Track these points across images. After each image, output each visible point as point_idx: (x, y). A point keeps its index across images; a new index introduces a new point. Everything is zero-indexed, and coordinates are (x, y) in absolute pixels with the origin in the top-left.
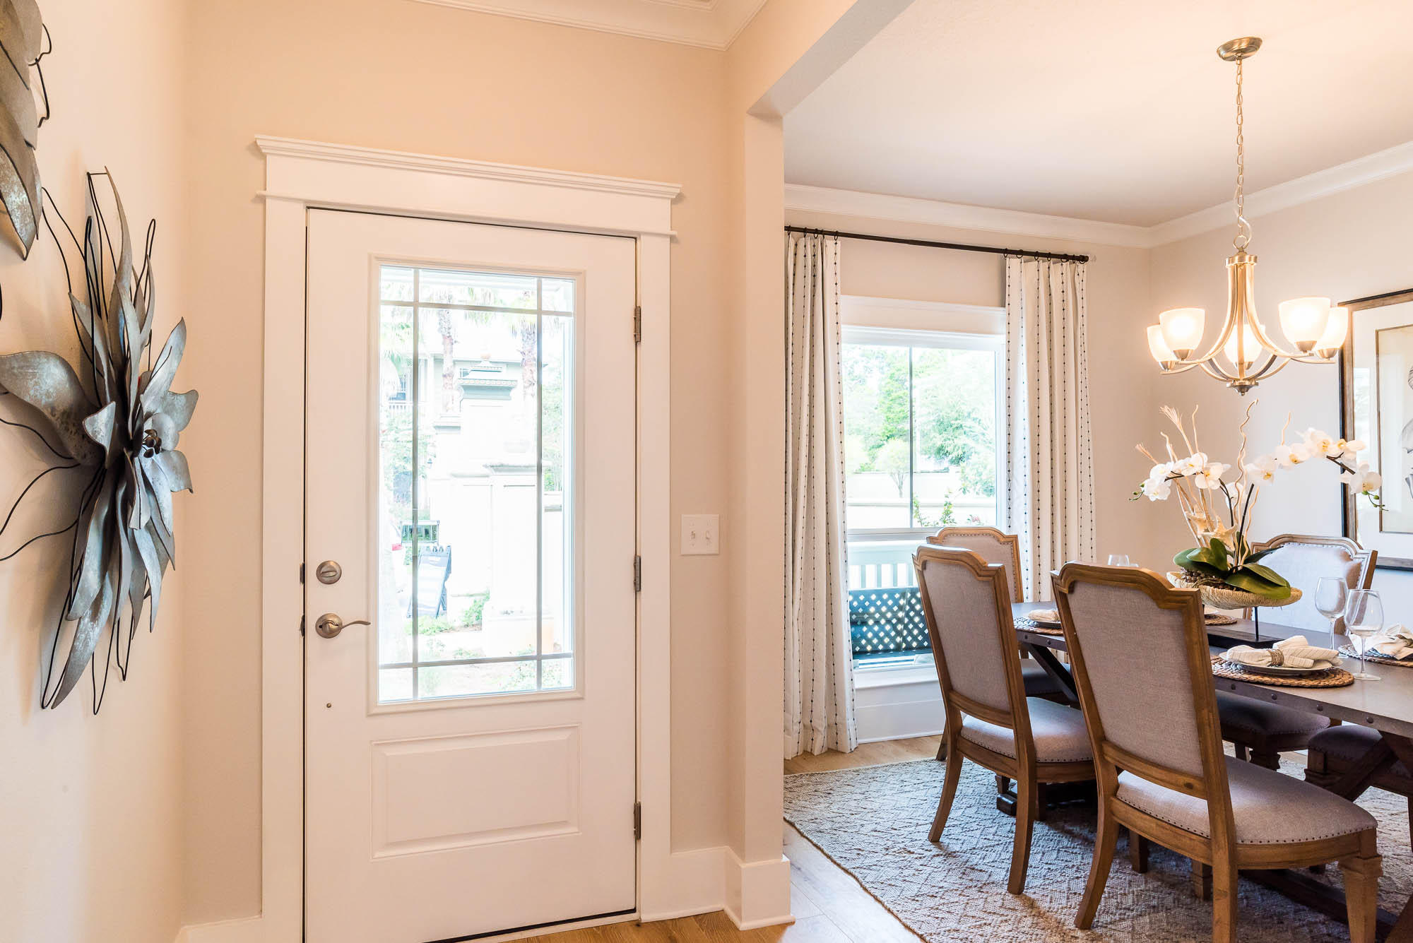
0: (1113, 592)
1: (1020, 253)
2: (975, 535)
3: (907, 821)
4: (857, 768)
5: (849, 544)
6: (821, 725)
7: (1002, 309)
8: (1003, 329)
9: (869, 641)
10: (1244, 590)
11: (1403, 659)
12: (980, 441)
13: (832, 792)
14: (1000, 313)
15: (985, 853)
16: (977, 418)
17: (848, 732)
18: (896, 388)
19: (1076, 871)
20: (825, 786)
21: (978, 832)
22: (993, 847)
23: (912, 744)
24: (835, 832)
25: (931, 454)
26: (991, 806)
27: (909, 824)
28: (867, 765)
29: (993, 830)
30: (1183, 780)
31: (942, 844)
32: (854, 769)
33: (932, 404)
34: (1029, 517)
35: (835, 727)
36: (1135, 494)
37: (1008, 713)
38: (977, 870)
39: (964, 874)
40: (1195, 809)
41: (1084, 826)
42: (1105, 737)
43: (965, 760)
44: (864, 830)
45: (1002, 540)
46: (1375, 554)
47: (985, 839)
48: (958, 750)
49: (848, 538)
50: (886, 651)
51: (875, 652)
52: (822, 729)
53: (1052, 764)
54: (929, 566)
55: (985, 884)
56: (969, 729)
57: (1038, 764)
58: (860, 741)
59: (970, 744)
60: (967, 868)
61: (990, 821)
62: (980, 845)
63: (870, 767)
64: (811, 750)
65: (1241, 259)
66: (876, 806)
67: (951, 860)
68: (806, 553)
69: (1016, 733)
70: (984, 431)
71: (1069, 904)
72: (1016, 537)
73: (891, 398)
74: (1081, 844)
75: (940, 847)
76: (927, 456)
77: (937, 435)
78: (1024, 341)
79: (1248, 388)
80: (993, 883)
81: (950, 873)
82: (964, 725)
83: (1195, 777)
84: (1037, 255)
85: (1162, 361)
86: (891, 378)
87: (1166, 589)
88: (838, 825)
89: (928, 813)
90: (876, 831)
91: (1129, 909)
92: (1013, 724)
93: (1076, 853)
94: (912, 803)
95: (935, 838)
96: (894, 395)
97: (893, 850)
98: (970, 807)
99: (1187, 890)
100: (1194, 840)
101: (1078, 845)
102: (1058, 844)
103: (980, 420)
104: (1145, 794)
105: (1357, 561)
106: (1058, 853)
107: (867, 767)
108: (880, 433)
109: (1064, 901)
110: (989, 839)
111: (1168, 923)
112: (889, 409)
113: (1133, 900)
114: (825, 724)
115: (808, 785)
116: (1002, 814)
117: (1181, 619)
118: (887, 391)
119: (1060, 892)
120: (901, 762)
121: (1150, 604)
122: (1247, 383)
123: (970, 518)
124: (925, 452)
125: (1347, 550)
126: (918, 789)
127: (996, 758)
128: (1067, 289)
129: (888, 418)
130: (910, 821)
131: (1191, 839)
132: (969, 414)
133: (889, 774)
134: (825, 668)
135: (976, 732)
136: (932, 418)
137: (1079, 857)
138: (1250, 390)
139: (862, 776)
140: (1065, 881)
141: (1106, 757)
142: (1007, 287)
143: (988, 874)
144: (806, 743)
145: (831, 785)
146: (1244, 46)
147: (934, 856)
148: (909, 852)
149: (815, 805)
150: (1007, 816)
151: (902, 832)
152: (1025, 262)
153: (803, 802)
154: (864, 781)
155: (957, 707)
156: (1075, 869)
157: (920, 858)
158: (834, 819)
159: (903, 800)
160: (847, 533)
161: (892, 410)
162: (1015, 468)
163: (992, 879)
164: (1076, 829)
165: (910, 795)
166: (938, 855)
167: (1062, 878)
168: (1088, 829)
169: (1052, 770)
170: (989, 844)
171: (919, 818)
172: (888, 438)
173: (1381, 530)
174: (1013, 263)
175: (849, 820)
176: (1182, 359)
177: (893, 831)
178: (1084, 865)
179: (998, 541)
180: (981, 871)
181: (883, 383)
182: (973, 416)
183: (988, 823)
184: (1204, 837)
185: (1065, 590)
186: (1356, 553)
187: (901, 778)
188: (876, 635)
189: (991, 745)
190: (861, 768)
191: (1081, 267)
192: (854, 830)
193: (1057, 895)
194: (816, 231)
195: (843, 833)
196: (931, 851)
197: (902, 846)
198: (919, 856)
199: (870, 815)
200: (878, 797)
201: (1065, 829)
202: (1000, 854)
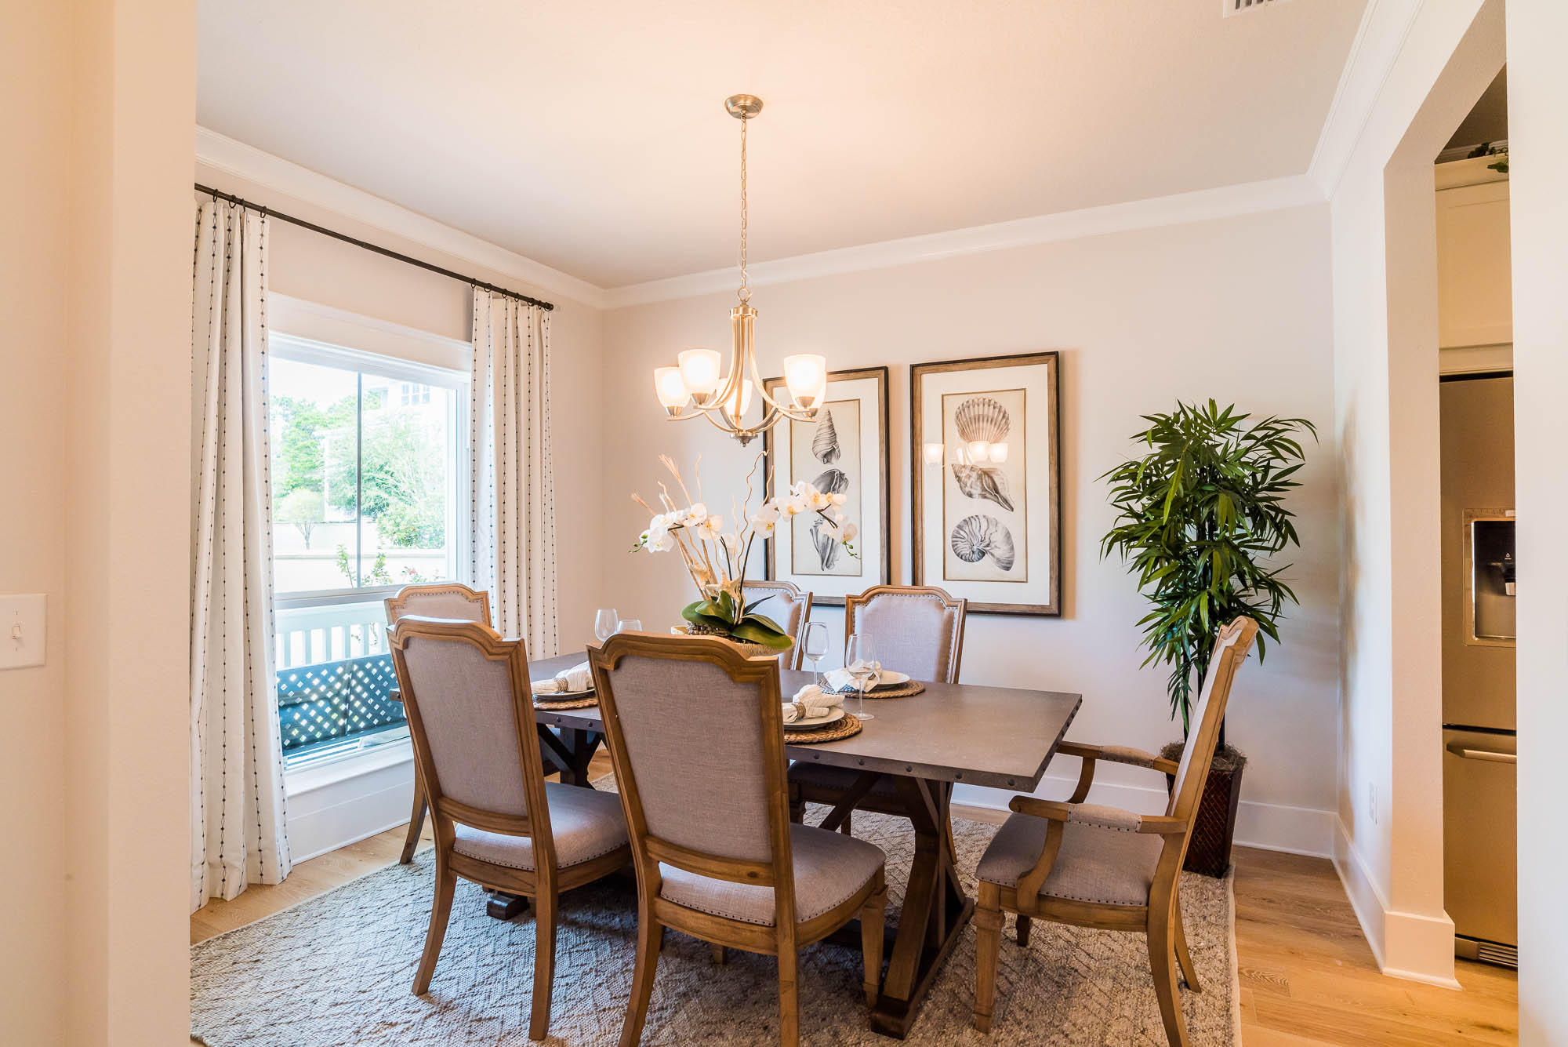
0: (676, 667)
1: (488, 287)
2: (437, 594)
3: (378, 971)
4: (295, 906)
5: (278, 612)
6: (236, 857)
7: (468, 343)
8: (470, 366)
9: (303, 731)
10: (752, 642)
11: (870, 692)
12: (392, 493)
13: (260, 957)
14: (465, 348)
15: (488, 987)
16: (389, 472)
17: (279, 857)
18: (303, 437)
19: (596, 976)
20: (249, 948)
21: (473, 958)
22: (496, 974)
23: (364, 848)
24: (273, 1030)
25: (340, 504)
26: (479, 913)
27: (381, 977)
28: (310, 896)
29: (489, 949)
30: (746, 869)
31: (432, 995)
32: (291, 908)
33: (343, 455)
34: (495, 571)
35: (258, 854)
36: (636, 546)
37: (525, 818)
38: (485, 1019)
39: (470, 1033)
40: (758, 898)
41: (586, 909)
42: (647, 831)
43: (460, 880)
44: (319, 1009)
45: (471, 597)
46: (811, 594)
47: (484, 965)
48: (452, 869)
49: (276, 603)
50: (327, 737)
51: (312, 741)
52: (239, 864)
53: (575, 866)
54: (413, 645)
55: (500, 1040)
56: (464, 842)
57: (558, 871)
58: (294, 862)
59: (467, 860)
60: (471, 1021)
61: (483, 936)
62: (480, 979)
63: (314, 898)
64: (222, 894)
65: (745, 310)
66: (329, 961)
67: (450, 1016)
68: (211, 628)
69: (535, 842)
70: (397, 484)
71: (602, 1028)
72: (486, 593)
73: (296, 447)
74: (590, 936)
75: (431, 1001)
76: (337, 507)
77: (348, 486)
78: (491, 381)
79: (750, 439)
80: (509, 1034)
81: (452, 1038)
82: (457, 836)
83: (759, 863)
84: (505, 292)
85: (669, 406)
86: (297, 426)
87: (744, 660)
88: (276, 1015)
89: (404, 948)
90: (337, 1004)
91: (663, 1009)
92: (532, 832)
93: (588, 950)
94: (381, 939)
95: (422, 989)
96: (300, 444)
97: (366, 1030)
98: (456, 922)
99: (704, 958)
100: (755, 931)
101: (587, 938)
102: (567, 944)
103: (392, 473)
104: (696, 888)
105: (798, 602)
106: (570, 956)
107: (310, 900)
108: (283, 482)
109: (595, 1026)
110: (488, 965)
111: (704, 1010)
112: (295, 457)
113: (663, 992)
114: (242, 854)
115: (221, 956)
116: (496, 921)
117: (756, 693)
118: (292, 440)
119: (588, 1014)
120: (355, 879)
121: (722, 678)
122: (750, 434)
123: (405, 570)
124: (332, 502)
125: (789, 593)
126: (385, 915)
127: (505, 874)
128: (533, 332)
129: (293, 468)
130: (383, 969)
131: (752, 931)
132: (382, 467)
133: (341, 902)
134: (242, 781)
135: (477, 845)
136: (342, 469)
137: (593, 953)
138: (752, 441)
139: (303, 915)
140: (589, 996)
141: (650, 854)
142: (474, 321)
143: (500, 1021)
144: (213, 887)
145: (259, 944)
146: (749, 103)
147: (426, 1018)
148: (391, 1024)
149: (235, 989)
150: (501, 922)
151: (375, 993)
152: (493, 298)
153: (216, 990)
154: (308, 924)
155: (449, 816)
156: (594, 973)
157: (408, 1029)
158: (269, 1006)
159: (368, 938)
160: (275, 598)
161: (298, 459)
162: (480, 518)
163: (506, 1027)
164: (579, 916)
165: (374, 928)
166: (430, 1015)
167: (584, 992)
168: (590, 913)
169: (576, 873)
170: (490, 973)
171: (394, 961)
172: (293, 487)
173: (792, 573)
174: (481, 294)
175: (292, 999)
176: (700, 404)
177: (361, 997)
178: (601, 963)
179: (467, 598)
180: (490, 1019)
181: (287, 431)
182: (386, 468)
183: (482, 940)
184: (766, 926)
185: (610, 667)
186: (796, 595)
187: (360, 904)
188: (312, 721)
189: (500, 858)
190: (301, 904)
191: (546, 314)
192: (302, 1015)
193: (586, 1020)
194: (232, 199)
195: (285, 1027)
196: (419, 1010)
197: (377, 1017)
198: (407, 1025)
199: (324, 978)
200: (331, 945)
201: (569, 919)
202: (507, 983)
